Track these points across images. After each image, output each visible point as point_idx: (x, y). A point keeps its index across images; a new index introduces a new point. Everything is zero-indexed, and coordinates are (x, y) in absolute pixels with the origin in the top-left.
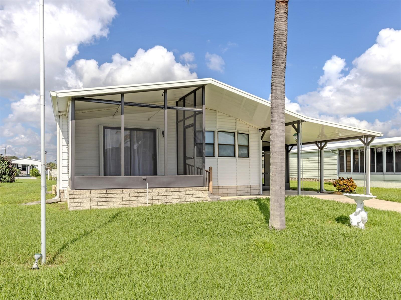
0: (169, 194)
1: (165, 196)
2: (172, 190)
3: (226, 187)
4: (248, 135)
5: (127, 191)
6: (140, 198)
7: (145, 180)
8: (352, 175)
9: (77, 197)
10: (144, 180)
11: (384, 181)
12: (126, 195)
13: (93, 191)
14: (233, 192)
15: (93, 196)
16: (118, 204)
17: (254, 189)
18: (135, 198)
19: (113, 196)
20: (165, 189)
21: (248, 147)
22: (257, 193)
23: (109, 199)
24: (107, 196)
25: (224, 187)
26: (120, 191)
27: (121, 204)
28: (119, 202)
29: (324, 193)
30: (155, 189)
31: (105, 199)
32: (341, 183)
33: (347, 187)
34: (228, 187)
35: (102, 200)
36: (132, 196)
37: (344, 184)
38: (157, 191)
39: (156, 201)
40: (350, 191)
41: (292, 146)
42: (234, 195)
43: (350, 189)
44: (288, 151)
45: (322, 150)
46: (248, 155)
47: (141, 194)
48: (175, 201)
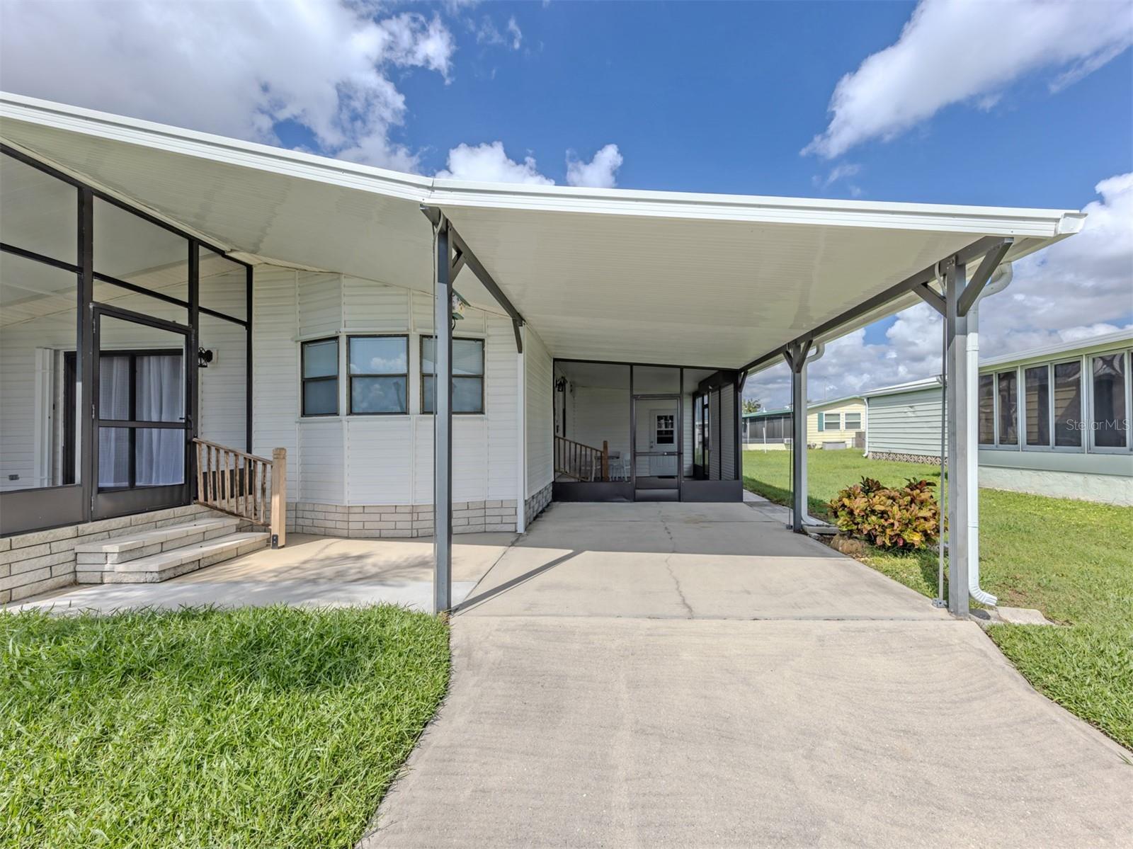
3: (373, 510)
4: (482, 340)
8: (1022, 453)
14: (399, 525)
17: (497, 512)
21: (481, 377)
22: (512, 528)
25: (366, 510)
29: (806, 534)
32: (860, 504)
33: (883, 526)
34: (380, 511)
37: (873, 512)
40: (901, 543)
41: (745, 370)
42: (401, 533)
43: (898, 535)
44: (738, 388)
45: (799, 371)
46: (479, 403)
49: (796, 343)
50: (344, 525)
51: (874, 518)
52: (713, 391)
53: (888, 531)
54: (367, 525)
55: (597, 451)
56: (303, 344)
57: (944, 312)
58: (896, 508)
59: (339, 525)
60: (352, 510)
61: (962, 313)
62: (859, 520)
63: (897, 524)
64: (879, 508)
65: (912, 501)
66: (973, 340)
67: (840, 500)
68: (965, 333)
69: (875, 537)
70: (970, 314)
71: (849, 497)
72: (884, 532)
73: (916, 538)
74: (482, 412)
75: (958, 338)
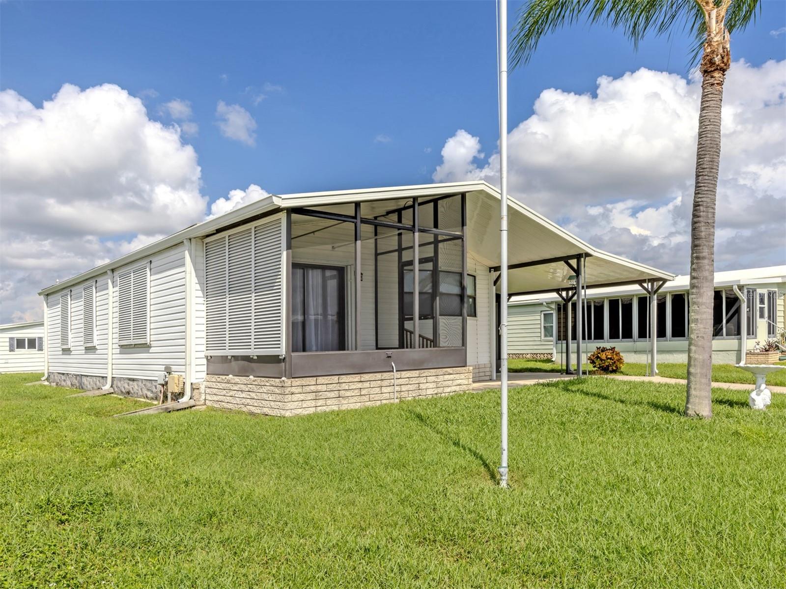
0: (423, 380)
1: (417, 385)
2: (426, 373)
4: (475, 277)
5: (366, 377)
6: (384, 390)
7: (390, 357)
9: (297, 391)
10: (388, 357)
12: (367, 385)
13: (321, 380)
15: (319, 388)
16: (355, 401)
17: (483, 370)
18: (377, 390)
19: (347, 388)
20: (417, 372)
21: (474, 298)
22: (488, 378)
23: (342, 392)
24: (339, 388)
26: (357, 378)
27: (358, 400)
28: (356, 398)
30: (406, 372)
31: (336, 393)
35: (332, 395)
36: (374, 386)
38: (407, 376)
39: (406, 394)
46: (475, 313)
47: (386, 383)
48: (429, 392)
74: (476, 316)
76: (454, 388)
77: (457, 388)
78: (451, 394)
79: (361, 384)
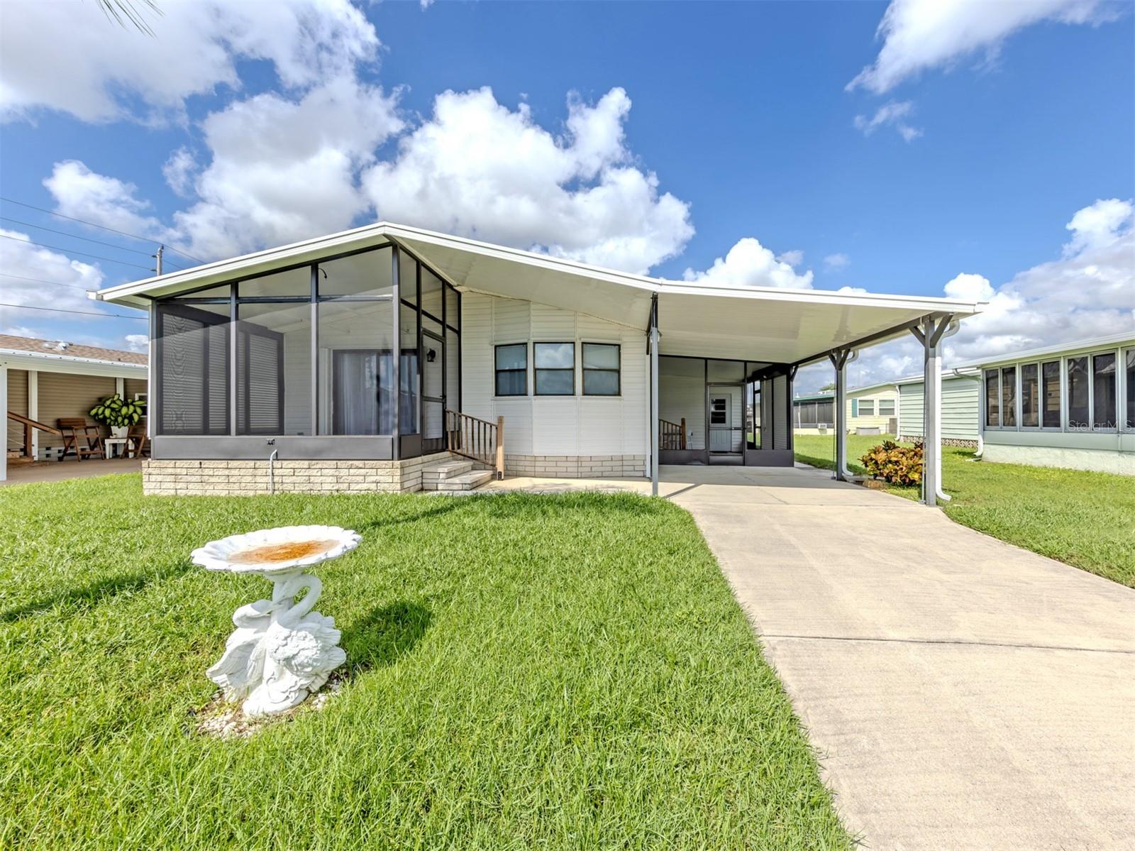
0: (314, 472)
1: (307, 478)
2: (320, 464)
3: (551, 459)
4: (619, 346)
5: (233, 464)
6: (258, 479)
7: (270, 444)
8: (1018, 433)
9: (154, 472)
11: (1121, 452)
12: (236, 472)
13: (179, 463)
14: (569, 470)
15: (178, 471)
16: (221, 488)
17: (631, 463)
18: (249, 479)
19: (211, 473)
20: (307, 462)
21: (618, 371)
23: (206, 478)
24: (201, 473)
25: (547, 459)
26: (224, 464)
27: (226, 488)
28: (223, 485)
29: (846, 481)
30: (288, 462)
31: (199, 479)
32: (882, 457)
33: (896, 470)
34: (557, 460)
35: (194, 479)
36: (245, 474)
37: (890, 462)
38: (292, 466)
39: (290, 487)
40: (907, 481)
41: (797, 364)
42: (570, 475)
43: (906, 476)
44: (790, 378)
45: (841, 369)
46: (617, 390)
47: (259, 472)
48: (326, 487)
49: (838, 350)
50: (533, 469)
51: (890, 465)
52: (766, 379)
53: (899, 473)
54: (547, 469)
55: (676, 426)
56: (496, 347)
57: (924, 344)
58: (904, 458)
59: (527, 469)
60: (537, 459)
61: (933, 346)
62: (881, 467)
63: (904, 468)
64: (894, 459)
65: (916, 454)
66: (938, 361)
67: (870, 455)
68: (935, 357)
69: (892, 477)
70: (937, 347)
71: (875, 453)
72: (896, 473)
73: (916, 476)
74: (619, 394)
75: (930, 359)
76: (365, 486)
77: (373, 486)
78: (363, 492)
79: (228, 471)
